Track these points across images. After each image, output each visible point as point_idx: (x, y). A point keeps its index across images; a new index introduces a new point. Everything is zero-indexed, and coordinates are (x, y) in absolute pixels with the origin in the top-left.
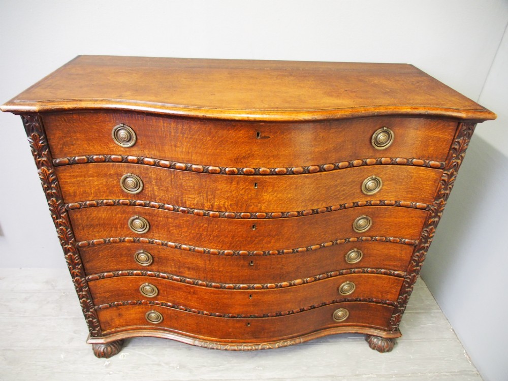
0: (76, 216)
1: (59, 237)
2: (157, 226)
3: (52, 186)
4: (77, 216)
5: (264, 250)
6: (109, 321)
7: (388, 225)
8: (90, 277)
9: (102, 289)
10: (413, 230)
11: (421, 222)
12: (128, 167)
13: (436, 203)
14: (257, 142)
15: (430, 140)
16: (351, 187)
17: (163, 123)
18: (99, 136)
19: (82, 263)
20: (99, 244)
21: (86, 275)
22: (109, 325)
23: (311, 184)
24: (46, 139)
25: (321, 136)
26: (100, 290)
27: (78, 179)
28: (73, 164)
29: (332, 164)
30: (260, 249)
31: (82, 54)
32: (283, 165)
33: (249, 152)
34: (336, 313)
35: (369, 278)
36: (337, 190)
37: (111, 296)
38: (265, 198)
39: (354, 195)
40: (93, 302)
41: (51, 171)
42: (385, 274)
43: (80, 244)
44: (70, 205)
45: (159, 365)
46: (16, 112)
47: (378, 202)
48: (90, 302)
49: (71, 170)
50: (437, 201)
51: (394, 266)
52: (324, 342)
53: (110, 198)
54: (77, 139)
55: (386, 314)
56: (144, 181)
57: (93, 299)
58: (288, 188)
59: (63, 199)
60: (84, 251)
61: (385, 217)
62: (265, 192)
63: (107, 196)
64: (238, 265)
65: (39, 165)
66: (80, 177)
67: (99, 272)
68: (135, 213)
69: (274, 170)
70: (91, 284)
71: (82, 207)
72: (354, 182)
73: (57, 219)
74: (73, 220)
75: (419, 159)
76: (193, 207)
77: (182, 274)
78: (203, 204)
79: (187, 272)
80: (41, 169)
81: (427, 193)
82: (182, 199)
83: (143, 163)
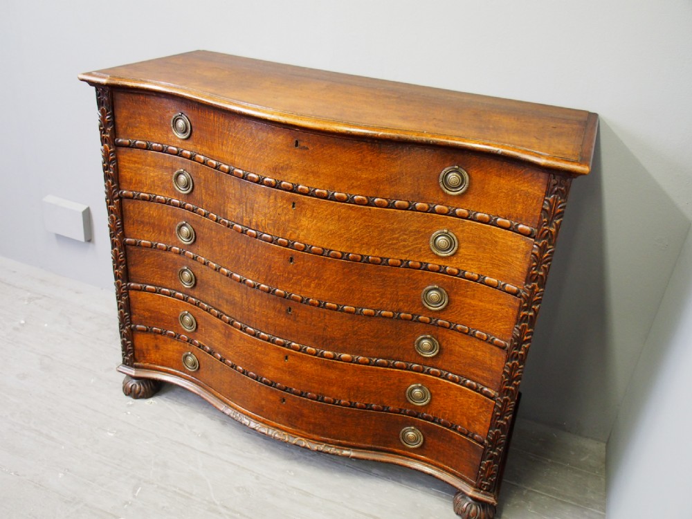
0: (128, 205)
1: (109, 226)
2: (202, 239)
3: (111, 166)
4: (129, 207)
5: (302, 295)
6: (145, 351)
7: (471, 310)
8: (132, 284)
9: (142, 305)
10: (503, 325)
11: (513, 314)
12: (182, 162)
13: (527, 287)
14: (296, 153)
15: (518, 195)
16: (416, 239)
17: (214, 117)
18: (161, 123)
19: (126, 264)
20: (146, 246)
21: (128, 281)
22: (144, 356)
23: (358, 219)
24: (113, 116)
25: (369, 159)
26: (139, 305)
27: (136, 165)
28: (132, 147)
29: (386, 199)
30: (298, 292)
31: (201, 49)
32: (324, 186)
33: (288, 162)
34: (405, 432)
35: (450, 388)
36: (394, 236)
37: (150, 317)
38: (303, 224)
39: (420, 251)
40: (130, 318)
41: (112, 150)
42: (470, 387)
43: (127, 240)
44: (124, 192)
45: (181, 425)
46: (91, 83)
47: (456, 271)
48: (126, 316)
49: (130, 154)
50: (530, 284)
51: (483, 378)
52: (393, 480)
53: (163, 194)
54: (141, 122)
55: (473, 457)
56: (195, 181)
57: (131, 314)
58: (329, 216)
59: (119, 184)
60: (131, 251)
61: (466, 297)
62: (303, 216)
63: (161, 192)
64: (274, 308)
65: (103, 141)
66: (138, 163)
67: (142, 282)
68: (184, 218)
69: (314, 191)
70: (132, 293)
71: (136, 197)
72: (419, 232)
73: (110, 204)
74: (126, 210)
75: (505, 219)
76: (233, 220)
77: (221, 308)
78: (242, 219)
79: (225, 306)
80: (104, 146)
81: (517, 271)
82: (224, 209)
83: (194, 159)
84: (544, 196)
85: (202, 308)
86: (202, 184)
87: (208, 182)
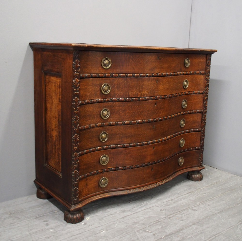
2: (114, 113)
3: (78, 89)
7: (192, 104)
9: (83, 163)
10: (200, 105)
11: (202, 100)
14: (158, 61)
15: (200, 63)
20: (87, 129)
21: (79, 151)
27: (85, 87)
28: (85, 78)
29: (176, 72)
30: (158, 117)
32: (165, 72)
33: (155, 66)
34: (179, 160)
35: (188, 135)
37: (86, 168)
38: (160, 88)
39: (181, 89)
41: (79, 80)
42: (193, 131)
43: (80, 128)
44: (81, 102)
47: (188, 92)
51: (196, 126)
55: (197, 156)
58: (166, 82)
59: (79, 98)
62: (160, 85)
63: (94, 97)
64: (149, 129)
65: (74, 77)
68: (105, 106)
71: (85, 103)
72: (181, 82)
73: (75, 110)
74: (80, 112)
76: (133, 97)
77: (123, 143)
78: (137, 94)
79: (125, 140)
80: (75, 80)
81: (202, 86)
82: (128, 93)
83: (113, 77)
84: (206, 61)
85: (113, 148)
86: (116, 86)
87: (120, 84)
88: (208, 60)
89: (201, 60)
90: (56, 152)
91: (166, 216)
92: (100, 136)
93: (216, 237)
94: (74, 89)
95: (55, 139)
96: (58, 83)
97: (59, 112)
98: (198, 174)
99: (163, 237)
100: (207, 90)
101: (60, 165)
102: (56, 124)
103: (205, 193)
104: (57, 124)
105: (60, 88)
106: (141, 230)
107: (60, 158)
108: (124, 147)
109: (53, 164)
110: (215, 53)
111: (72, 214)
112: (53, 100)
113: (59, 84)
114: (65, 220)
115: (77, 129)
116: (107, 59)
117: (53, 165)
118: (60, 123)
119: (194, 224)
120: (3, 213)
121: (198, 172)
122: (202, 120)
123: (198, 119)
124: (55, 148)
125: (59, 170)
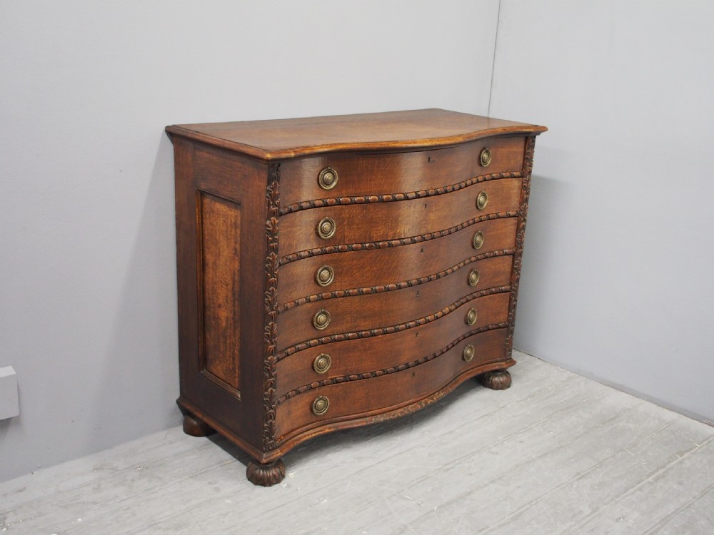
2: (341, 273)
3: (276, 237)
5: (428, 275)
6: (281, 424)
8: (279, 355)
14: (428, 167)
17: (363, 161)
20: (291, 308)
22: (280, 431)
26: (282, 375)
28: (288, 213)
30: (425, 274)
33: (423, 175)
34: (466, 351)
35: (485, 300)
36: (466, 206)
37: (288, 382)
38: (431, 218)
39: (473, 211)
41: (278, 221)
43: (279, 308)
48: (275, 392)
51: (501, 281)
55: (501, 340)
57: (276, 388)
58: (444, 206)
61: (490, 232)
62: (431, 212)
63: (304, 247)
66: (290, 227)
67: (283, 348)
69: (437, 190)
70: (278, 365)
72: (473, 198)
73: (271, 277)
76: (379, 240)
77: (357, 329)
78: (387, 235)
79: (363, 324)
80: (270, 220)
81: (515, 201)
82: (370, 234)
83: (340, 204)
84: (525, 150)
85: (340, 340)
86: (346, 223)
87: (353, 217)
88: (528, 149)
89: (515, 149)
90: (228, 349)
91: (440, 467)
92: (315, 319)
93: (531, 506)
94: (268, 239)
95: (224, 325)
96: (233, 219)
97: (234, 274)
98: (501, 375)
99: (435, 509)
100: (525, 209)
101: (237, 375)
102: (227, 297)
103: (515, 417)
104: (229, 296)
105: (236, 228)
106: (394, 495)
107: (237, 362)
108: (361, 337)
109: (221, 372)
110: (542, 134)
111: (263, 469)
112: (219, 249)
113: (233, 221)
114: (249, 480)
115: (273, 312)
116: (329, 171)
117: (221, 374)
118: (237, 296)
119: (492, 482)
120: (126, 469)
121: (503, 372)
122: (513, 268)
123: (504, 267)
124: (225, 342)
125: (233, 385)
